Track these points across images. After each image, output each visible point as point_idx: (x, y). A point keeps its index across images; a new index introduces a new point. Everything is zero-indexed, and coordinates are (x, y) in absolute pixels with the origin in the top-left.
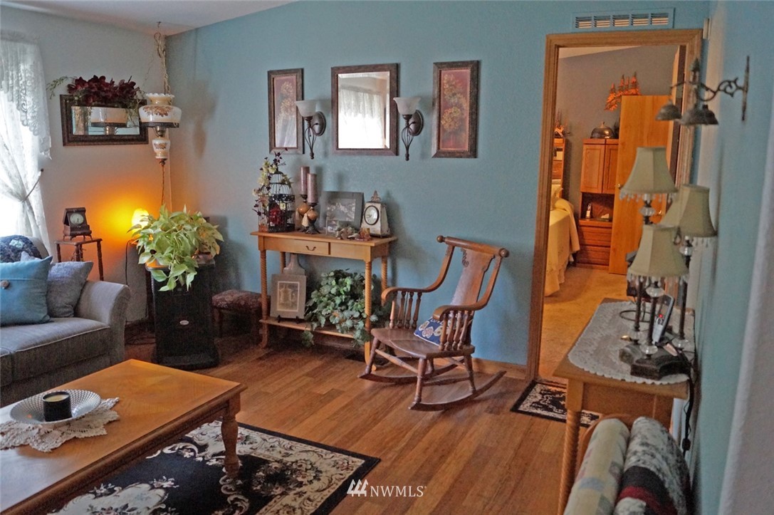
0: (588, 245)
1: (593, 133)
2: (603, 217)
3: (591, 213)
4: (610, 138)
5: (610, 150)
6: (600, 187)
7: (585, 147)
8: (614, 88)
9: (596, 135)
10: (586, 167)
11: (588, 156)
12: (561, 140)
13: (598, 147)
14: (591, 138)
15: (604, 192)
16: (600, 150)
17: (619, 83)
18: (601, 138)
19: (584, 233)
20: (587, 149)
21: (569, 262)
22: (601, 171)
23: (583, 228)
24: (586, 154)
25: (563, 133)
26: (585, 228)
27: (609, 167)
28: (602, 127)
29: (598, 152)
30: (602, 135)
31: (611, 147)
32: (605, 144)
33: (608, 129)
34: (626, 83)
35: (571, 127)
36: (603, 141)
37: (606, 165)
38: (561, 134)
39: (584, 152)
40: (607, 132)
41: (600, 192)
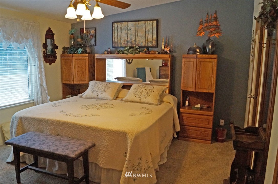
0: (186, 126)
1: (189, 50)
2: (196, 106)
3: (189, 102)
4: (200, 54)
5: (200, 62)
6: (194, 86)
7: (184, 60)
8: (202, 21)
9: (191, 52)
10: (184, 73)
11: (186, 65)
12: (168, 55)
13: (192, 60)
14: (188, 54)
15: (196, 91)
16: (193, 62)
17: (205, 18)
18: (194, 54)
19: (184, 118)
20: (185, 61)
21: (174, 138)
22: (194, 77)
23: (182, 114)
24: (184, 64)
25: (170, 51)
26: (184, 114)
27: (199, 74)
28: (195, 46)
29: (192, 63)
30: (195, 52)
31: (200, 60)
32: (197, 58)
33: (199, 48)
34: (210, 18)
35: (175, 47)
36: (195, 56)
37: (198, 72)
38: (168, 52)
39: (183, 63)
40: (198, 50)
41: (194, 91)
